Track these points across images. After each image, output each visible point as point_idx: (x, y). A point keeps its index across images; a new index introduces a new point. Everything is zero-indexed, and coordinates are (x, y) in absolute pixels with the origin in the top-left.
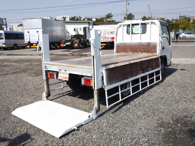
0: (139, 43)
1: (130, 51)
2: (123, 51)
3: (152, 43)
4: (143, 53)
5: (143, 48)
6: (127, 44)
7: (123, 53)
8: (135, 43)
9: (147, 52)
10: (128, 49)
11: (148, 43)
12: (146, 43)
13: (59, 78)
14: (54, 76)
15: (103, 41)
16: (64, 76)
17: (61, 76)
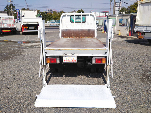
0: (81, 29)
1: (74, 36)
2: (68, 36)
3: (91, 30)
4: (84, 37)
5: (84, 34)
6: (71, 31)
7: (69, 37)
8: (78, 29)
9: (88, 36)
10: (73, 35)
11: (88, 29)
12: (87, 29)
13: (64, 62)
14: (57, 60)
15: (8, 28)
16: (71, 59)
17: (67, 59)
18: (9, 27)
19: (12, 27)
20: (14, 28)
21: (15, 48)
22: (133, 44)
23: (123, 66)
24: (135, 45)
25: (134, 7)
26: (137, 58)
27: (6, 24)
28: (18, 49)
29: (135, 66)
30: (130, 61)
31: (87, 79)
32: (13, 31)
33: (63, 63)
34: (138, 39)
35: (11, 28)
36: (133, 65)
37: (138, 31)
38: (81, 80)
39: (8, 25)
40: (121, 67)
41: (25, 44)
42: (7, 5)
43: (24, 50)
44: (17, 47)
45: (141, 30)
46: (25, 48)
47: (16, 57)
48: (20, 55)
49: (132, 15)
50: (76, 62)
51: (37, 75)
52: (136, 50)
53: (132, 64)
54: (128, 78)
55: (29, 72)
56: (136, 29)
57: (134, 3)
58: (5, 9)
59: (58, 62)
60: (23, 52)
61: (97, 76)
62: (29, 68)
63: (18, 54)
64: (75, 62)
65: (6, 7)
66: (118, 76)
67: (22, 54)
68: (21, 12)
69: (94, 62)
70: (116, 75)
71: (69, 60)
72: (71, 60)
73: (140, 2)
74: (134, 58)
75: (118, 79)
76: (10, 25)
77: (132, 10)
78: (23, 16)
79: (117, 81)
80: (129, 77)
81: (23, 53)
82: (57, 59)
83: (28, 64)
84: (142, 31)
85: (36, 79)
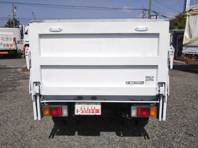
13: (76, 114)
14: (63, 110)
15: (5, 49)
16: (90, 108)
17: (83, 108)
18: (6, 47)
19: (10, 47)
20: (13, 49)
21: (8, 78)
22: (181, 73)
23: (176, 112)
24: (185, 74)
25: (175, 21)
26: (194, 96)
27: (2, 44)
28: (12, 80)
29: (195, 110)
30: (186, 101)
31: (120, 141)
32: (12, 53)
33: (74, 116)
34: (185, 64)
35: (9, 49)
36: (193, 109)
37: (187, 53)
38: (109, 144)
39: (4, 45)
40: (174, 114)
41: (25, 73)
42: (9, 20)
43: (21, 81)
44: (12, 77)
45: (192, 52)
46: (23, 79)
47: (5, 94)
48: (13, 90)
49: (175, 31)
50: (100, 114)
51: (30, 131)
52: (189, 82)
53: (190, 106)
54: (193, 138)
55: (18, 124)
56: (185, 51)
57: (176, 16)
58: (7, 24)
59: (65, 113)
60: (19, 84)
61: (136, 134)
62: (20, 116)
63: (10, 89)
64: (97, 114)
65: (7, 22)
66: (173, 133)
67: (17, 88)
68: (24, 28)
69: (134, 113)
70: (170, 131)
71: (86, 109)
72: (90, 110)
73: (190, 12)
74: (189, 96)
75: (175, 139)
76: (8, 45)
77: (174, 26)
78: (26, 33)
79: (174, 145)
80: (194, 135)
81: (18, 86)
82: (63, 108)
83: (20, 108)
84: (194, 54)
85: (28, 141)
